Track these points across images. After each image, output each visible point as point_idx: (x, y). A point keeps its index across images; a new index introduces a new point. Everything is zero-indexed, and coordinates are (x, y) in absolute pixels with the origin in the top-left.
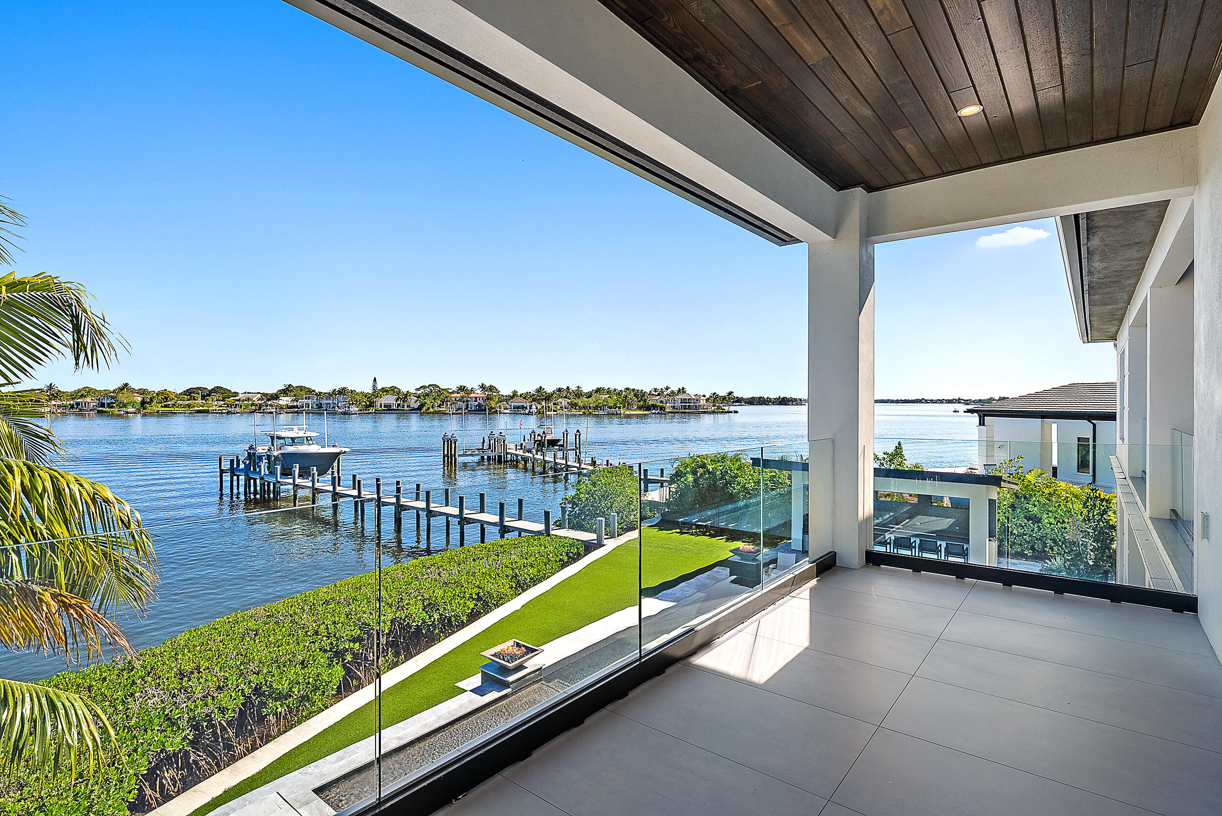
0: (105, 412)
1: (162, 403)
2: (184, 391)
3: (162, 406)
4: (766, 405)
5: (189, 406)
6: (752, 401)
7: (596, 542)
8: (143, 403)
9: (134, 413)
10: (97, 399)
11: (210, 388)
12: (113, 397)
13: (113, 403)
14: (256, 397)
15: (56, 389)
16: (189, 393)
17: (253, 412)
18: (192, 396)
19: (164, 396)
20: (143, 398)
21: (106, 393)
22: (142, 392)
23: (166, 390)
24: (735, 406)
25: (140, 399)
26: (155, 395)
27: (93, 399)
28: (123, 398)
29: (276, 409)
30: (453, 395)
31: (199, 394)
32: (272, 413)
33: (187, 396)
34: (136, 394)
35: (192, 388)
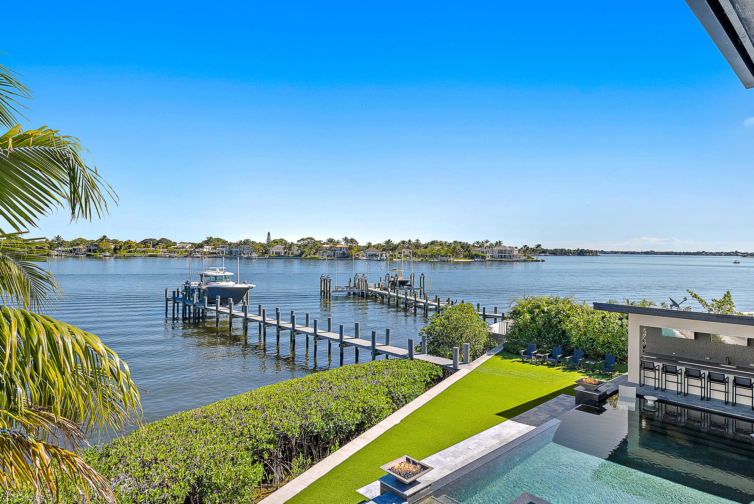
0: (91, 255)
1: (127, 249)
2: (141, 241)
3: (127, 252)
4: (567, 255)
5: (144, 252)
6: (555, 253)
7: (452, 366)
8: (115, 249)
9: (110, 256)
10: (86, 247)
11: (158, 240)
12: (96, 246)
13: (96, 249)
14: (188, 246)
15: (62, 239)
16: (145, 242)
17: (186, 257)
18: (146, 245)
19: (129, 245)
20: (115, 246)
21: (92, 243)
22: (115, 242)
23: (130, 240)
24: (541, 256)
25: (113, 247)
26: (123, 244)
27: (84, 246)
28: (103, 246)
29: (202, 254)
30: (324, 246)
31: (151, 244)
32: (198, 257)
33: (143, 245)
34: (110, 243)
35: (147, 239)
